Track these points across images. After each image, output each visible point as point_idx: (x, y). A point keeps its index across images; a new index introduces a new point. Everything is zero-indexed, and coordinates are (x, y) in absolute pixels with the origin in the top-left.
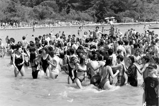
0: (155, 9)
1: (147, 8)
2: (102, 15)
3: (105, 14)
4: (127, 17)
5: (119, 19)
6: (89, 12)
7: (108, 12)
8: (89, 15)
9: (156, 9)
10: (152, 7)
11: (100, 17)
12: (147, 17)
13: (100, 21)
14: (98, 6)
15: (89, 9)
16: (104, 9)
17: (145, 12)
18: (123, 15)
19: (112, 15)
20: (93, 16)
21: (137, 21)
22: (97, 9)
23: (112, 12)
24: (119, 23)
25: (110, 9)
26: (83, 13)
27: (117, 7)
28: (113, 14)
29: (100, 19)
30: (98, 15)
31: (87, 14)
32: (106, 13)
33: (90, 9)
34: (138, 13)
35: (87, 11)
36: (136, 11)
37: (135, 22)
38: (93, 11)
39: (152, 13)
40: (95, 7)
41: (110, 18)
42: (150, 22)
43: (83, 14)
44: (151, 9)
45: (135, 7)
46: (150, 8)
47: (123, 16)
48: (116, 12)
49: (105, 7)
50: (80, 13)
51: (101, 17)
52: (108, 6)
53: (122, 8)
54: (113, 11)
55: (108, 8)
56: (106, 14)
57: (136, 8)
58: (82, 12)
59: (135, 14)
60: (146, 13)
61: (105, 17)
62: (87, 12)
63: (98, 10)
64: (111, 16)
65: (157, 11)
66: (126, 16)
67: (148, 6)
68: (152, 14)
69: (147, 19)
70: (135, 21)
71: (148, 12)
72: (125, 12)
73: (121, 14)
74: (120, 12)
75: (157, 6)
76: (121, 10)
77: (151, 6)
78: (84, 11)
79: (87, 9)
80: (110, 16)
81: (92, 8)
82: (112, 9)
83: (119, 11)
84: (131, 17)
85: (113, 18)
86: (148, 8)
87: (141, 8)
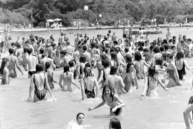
0: (119, 8)
1: (108, 6)
2: (41, 15)
3: (46, 14)
4: (80, 18)
5: (66, 22)
6: (23, 10)
7: (51, 12)
8: (24, 15)
9: (121, 7)
10: (116, 5)
11: (39, 19)
12: (107, 19)
13: (40, 24)
14: (38, 2)
15: (23, 6)
16: (45, 6)
17: (104, 11)
18: (73, 16)
19: (56, 16)
20: (29, 17)
21: (93, 25)
22: (35, 7)
23: (57, 12)
24: (67, 27)
25: (55, 7)
26: (14, 12)
27: (64, 4)
28: (58, 15)
29: (39, 22)
30: (36, 15)
31: (19, 14)
32: (48, 13)
33: (25, 7)
34: (95, 13)
35: (20, 9)
36: (92, 11)
37: (90, 26)
38: (29, 10)
39: (114, 12)
40: (32, 4)
41: (54, 19)
42: (111, 26)
43: (14, 15)
44: (114, 7)
45: (91, 5)
46: (112, 6)
47: (74, 18)
48: (63, 11)
49: (46, 5)
50: (9, 13)
51: (41, 18)
52: (52, 2)
53: (72, 6)
54: (59, 9)
55: (52, 5)
56: (49, 15)
57: (93, 5)
58: (12, 12)
59: (91, 15)
60: (106, 13)
61: (46, 19)
62: (20, 11)
63: (37, 8)
64: (56, 18)
65: (122, 10)
66: (77, 17)
67: (110, 3)
68: (114, 14)
69: (107, 22)
70: (89, 24)
71: (109, 11)
72: (76, 11)
73: (70, 14)
74: (70, 12)
75: (123, 3)
76: (70, 9)
77: (114, 3)
78: (16, 10)
79: (21, 7)
80: (54, 17)
81: (29, 5)
82: (58, 7)
83: (68, 11)
84: (85, 19)
85: (58, 20)
86: (110, 6)
87: (99, 6)
